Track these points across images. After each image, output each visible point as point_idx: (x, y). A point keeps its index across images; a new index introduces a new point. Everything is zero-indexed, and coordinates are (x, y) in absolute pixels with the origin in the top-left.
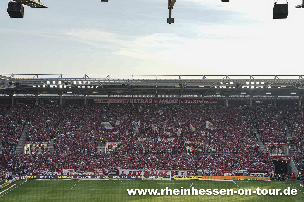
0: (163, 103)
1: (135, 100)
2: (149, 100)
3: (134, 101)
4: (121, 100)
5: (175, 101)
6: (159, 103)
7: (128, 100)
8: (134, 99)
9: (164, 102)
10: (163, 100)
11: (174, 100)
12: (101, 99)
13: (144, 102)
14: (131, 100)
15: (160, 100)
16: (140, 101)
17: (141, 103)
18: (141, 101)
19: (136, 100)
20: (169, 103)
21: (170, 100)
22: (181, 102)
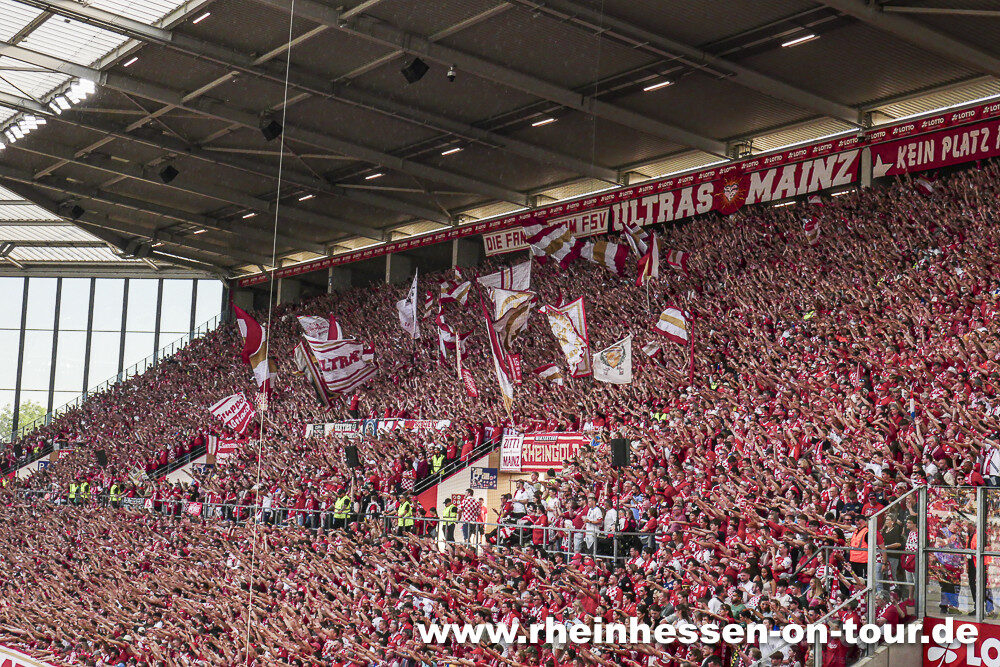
0: (766, 198)
1: (634, 203)
2: (700, 191)
3: (630, 209)
4: (579, 218)
5: (837, 167)
6: (750, 200)
7: (607, 211)
8: (631, 198)
9: (773, 190)
10: (772, 173)
11: (832, 160)
12: (508, 227)
13: (676, 206)
14: (616, 208)
15: (755, 177)
16: (656, 207)
17: (661, 219)
18: (663, 207)
19: (640, 202)
20: (802, 190)
21: (806, 166)
22: (874, 163)
